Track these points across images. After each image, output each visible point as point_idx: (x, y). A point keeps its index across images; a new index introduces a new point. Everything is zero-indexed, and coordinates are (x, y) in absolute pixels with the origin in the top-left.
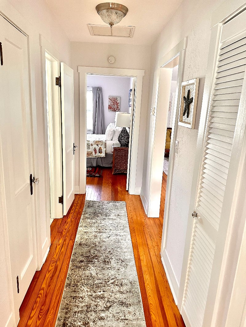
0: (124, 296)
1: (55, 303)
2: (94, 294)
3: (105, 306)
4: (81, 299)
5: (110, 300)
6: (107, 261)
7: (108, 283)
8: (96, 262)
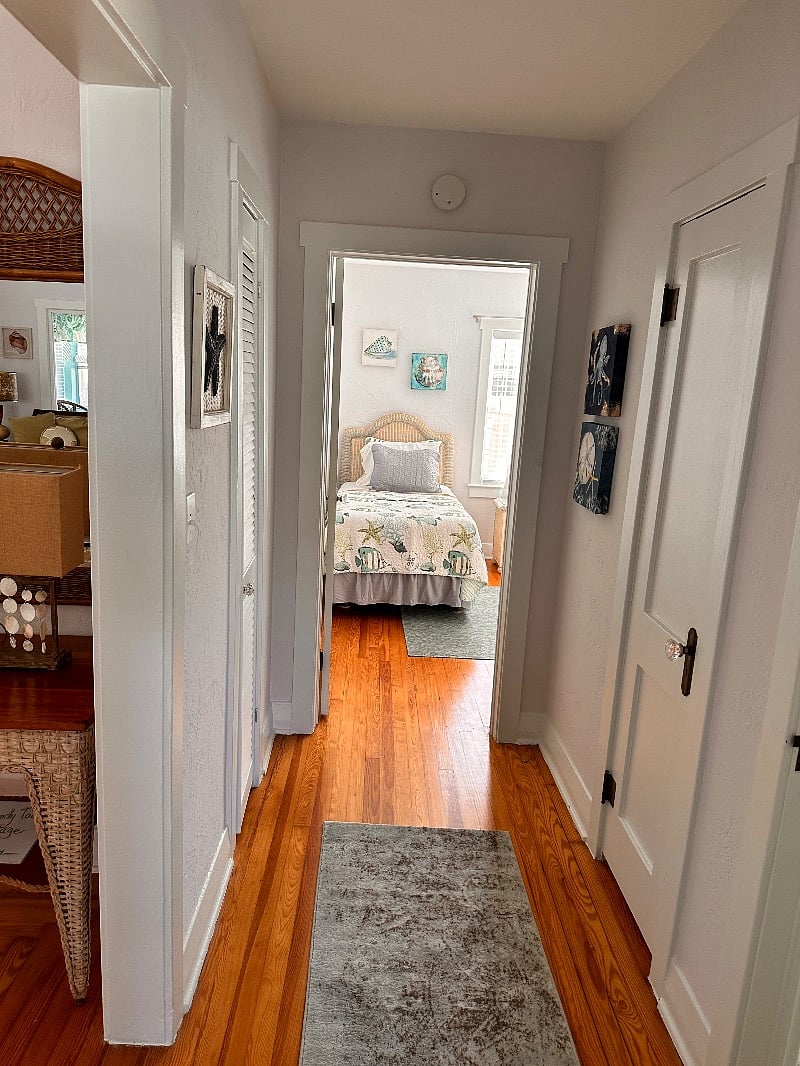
0: (362, 885)
1: (538, 883)
2: (445, 892)
3: (411, 865)
4: (476, 881)
5: (401, 876)
6: (420, 1000)
7: (409, 918)
8: (460, 996)
